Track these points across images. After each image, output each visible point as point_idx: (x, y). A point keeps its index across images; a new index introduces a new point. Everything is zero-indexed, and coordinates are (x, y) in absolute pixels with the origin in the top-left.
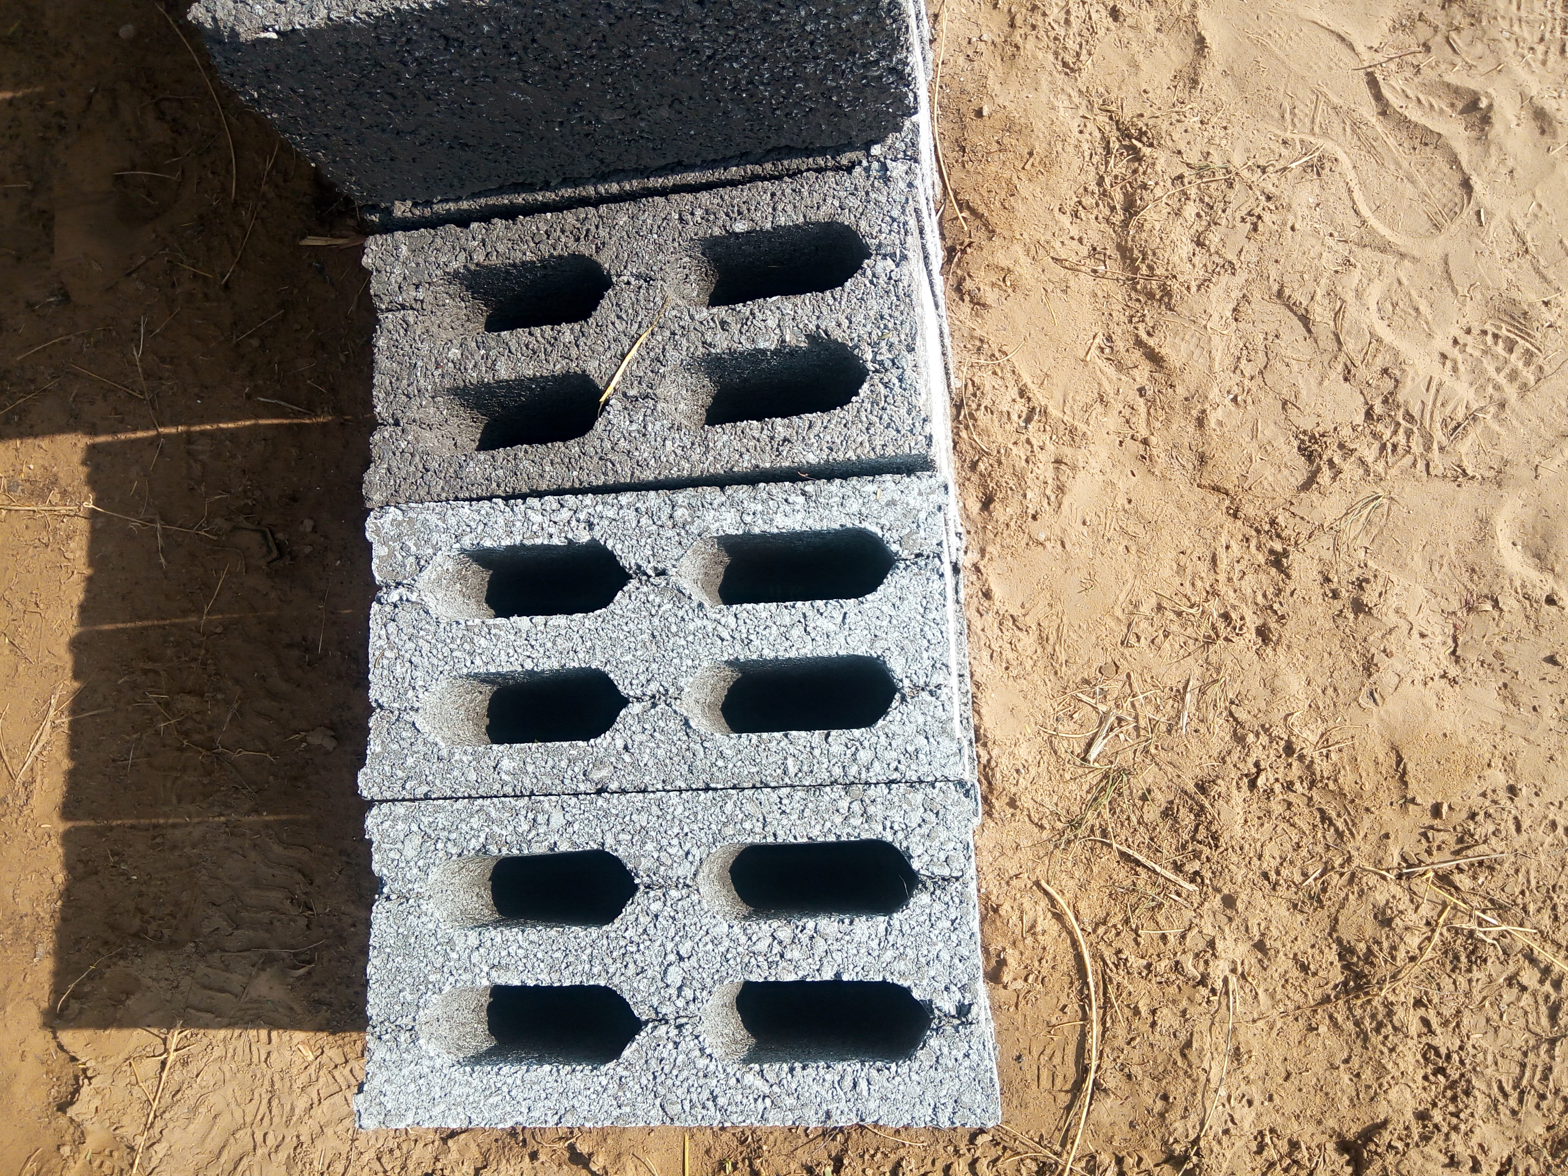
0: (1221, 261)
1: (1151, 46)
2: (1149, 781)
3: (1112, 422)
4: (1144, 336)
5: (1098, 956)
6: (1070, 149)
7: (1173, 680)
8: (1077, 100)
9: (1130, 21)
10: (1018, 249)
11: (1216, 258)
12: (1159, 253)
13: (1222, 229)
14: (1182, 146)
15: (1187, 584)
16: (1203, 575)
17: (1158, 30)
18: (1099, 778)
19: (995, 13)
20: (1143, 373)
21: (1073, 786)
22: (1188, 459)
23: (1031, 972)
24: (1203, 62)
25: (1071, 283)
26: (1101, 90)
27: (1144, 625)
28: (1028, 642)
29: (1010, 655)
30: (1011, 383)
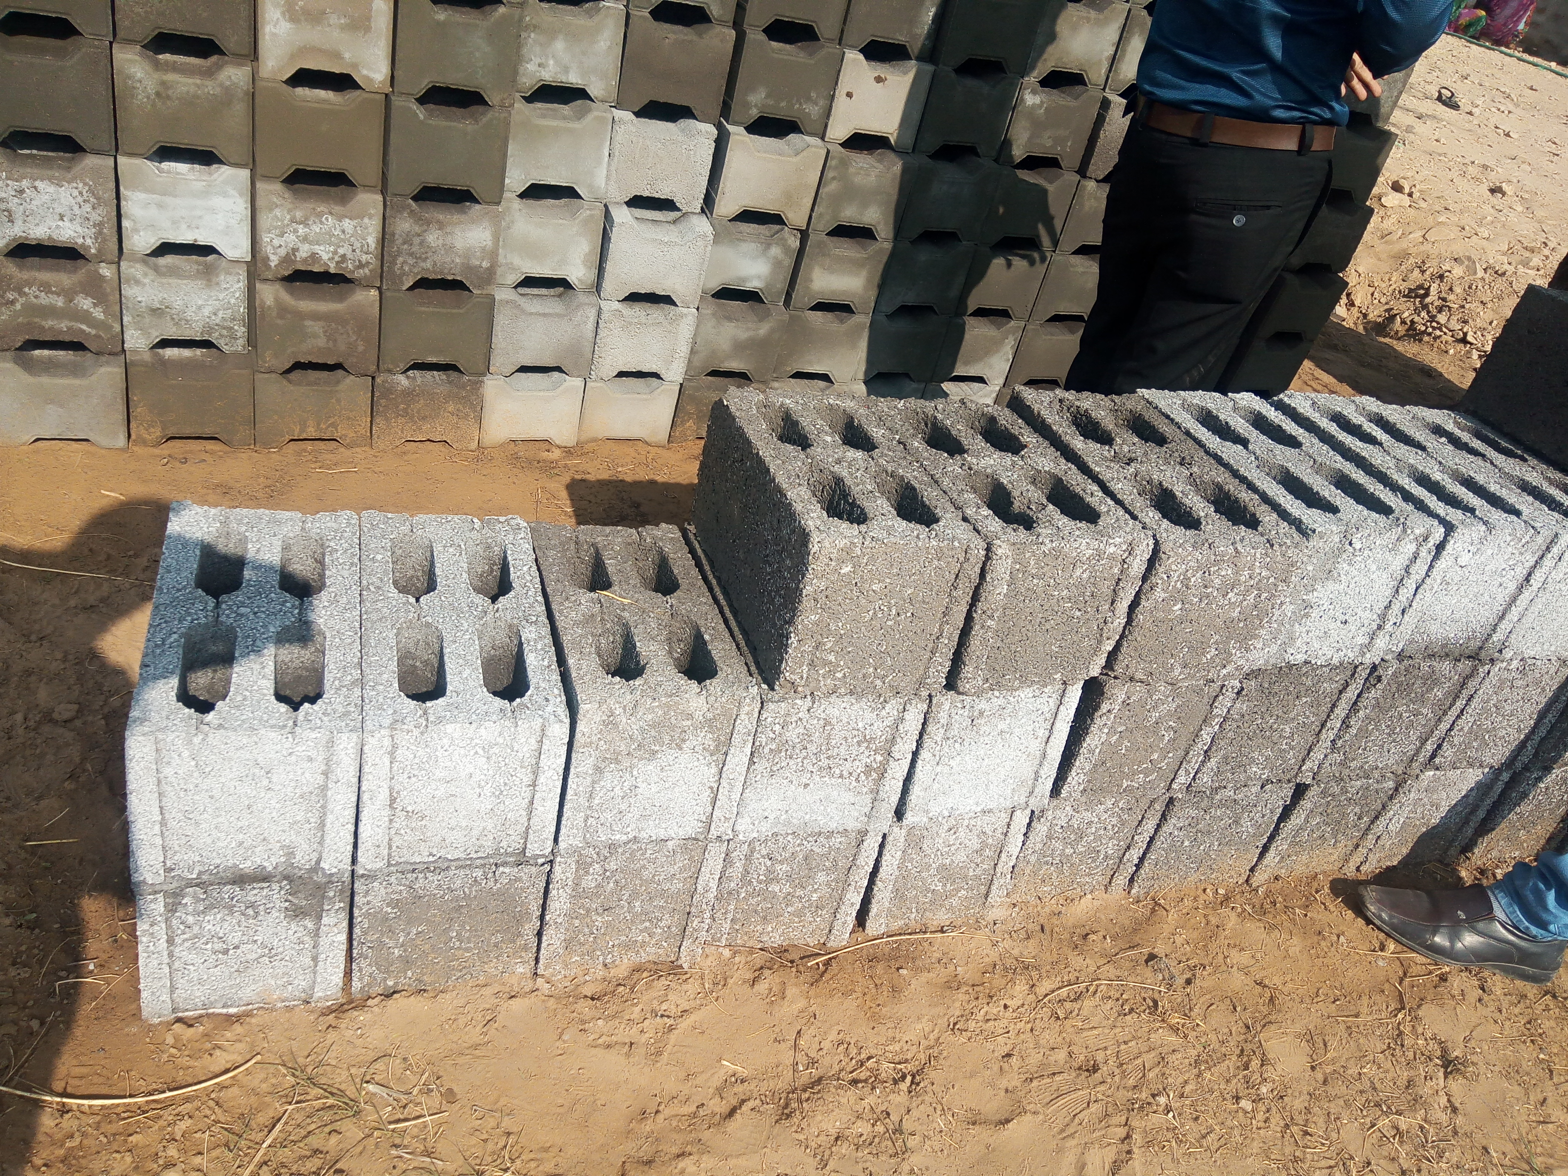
0: (826, 1157)
1: (992, 1085)
2: (348, 1134)
3: (671, 1086)
4: (751, 1104)
5: (187, 1099)
6: (890, 1034)
7: (442, 1147)
8: (932, 1037)
9: (1006, 1066)
10: (801, 1004)
11: (827, 1153)
12: (821, 1102)
13: (854, 1154)
14: (915, 1113)
15: (532, 1156)
16: (541, 1168)
17: (1007, 1091)
18: (352, 1096)
19: (980, 974)
20: (719, 1107)
21: (345, 1074)
22: (646, 1151)
23: (180, 1050)
24: (992, 1126)
25: (783, 1045)
26: (945, 1054)
27: (492, 1123)
28: (474, 1035)
29: (462, 1021)
30: (693, 1004)
